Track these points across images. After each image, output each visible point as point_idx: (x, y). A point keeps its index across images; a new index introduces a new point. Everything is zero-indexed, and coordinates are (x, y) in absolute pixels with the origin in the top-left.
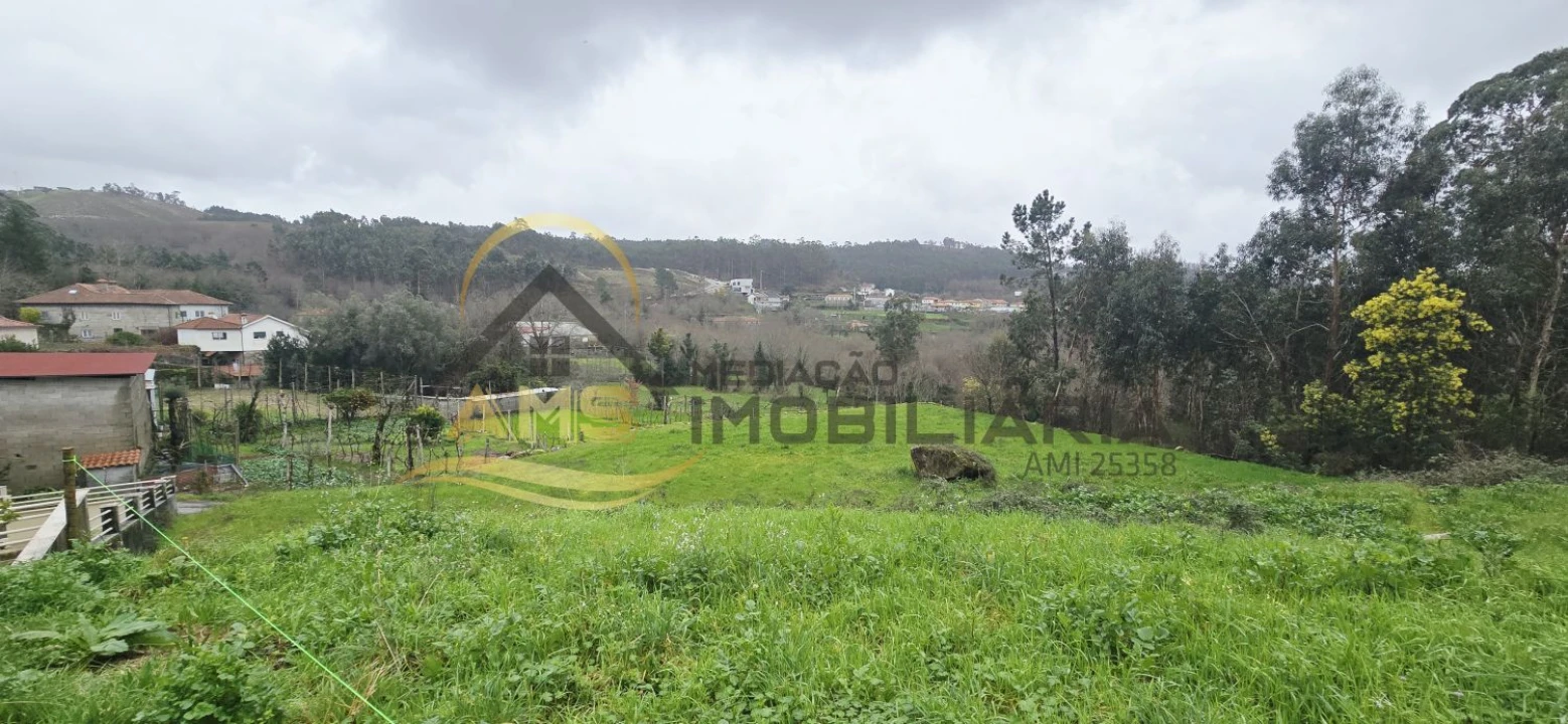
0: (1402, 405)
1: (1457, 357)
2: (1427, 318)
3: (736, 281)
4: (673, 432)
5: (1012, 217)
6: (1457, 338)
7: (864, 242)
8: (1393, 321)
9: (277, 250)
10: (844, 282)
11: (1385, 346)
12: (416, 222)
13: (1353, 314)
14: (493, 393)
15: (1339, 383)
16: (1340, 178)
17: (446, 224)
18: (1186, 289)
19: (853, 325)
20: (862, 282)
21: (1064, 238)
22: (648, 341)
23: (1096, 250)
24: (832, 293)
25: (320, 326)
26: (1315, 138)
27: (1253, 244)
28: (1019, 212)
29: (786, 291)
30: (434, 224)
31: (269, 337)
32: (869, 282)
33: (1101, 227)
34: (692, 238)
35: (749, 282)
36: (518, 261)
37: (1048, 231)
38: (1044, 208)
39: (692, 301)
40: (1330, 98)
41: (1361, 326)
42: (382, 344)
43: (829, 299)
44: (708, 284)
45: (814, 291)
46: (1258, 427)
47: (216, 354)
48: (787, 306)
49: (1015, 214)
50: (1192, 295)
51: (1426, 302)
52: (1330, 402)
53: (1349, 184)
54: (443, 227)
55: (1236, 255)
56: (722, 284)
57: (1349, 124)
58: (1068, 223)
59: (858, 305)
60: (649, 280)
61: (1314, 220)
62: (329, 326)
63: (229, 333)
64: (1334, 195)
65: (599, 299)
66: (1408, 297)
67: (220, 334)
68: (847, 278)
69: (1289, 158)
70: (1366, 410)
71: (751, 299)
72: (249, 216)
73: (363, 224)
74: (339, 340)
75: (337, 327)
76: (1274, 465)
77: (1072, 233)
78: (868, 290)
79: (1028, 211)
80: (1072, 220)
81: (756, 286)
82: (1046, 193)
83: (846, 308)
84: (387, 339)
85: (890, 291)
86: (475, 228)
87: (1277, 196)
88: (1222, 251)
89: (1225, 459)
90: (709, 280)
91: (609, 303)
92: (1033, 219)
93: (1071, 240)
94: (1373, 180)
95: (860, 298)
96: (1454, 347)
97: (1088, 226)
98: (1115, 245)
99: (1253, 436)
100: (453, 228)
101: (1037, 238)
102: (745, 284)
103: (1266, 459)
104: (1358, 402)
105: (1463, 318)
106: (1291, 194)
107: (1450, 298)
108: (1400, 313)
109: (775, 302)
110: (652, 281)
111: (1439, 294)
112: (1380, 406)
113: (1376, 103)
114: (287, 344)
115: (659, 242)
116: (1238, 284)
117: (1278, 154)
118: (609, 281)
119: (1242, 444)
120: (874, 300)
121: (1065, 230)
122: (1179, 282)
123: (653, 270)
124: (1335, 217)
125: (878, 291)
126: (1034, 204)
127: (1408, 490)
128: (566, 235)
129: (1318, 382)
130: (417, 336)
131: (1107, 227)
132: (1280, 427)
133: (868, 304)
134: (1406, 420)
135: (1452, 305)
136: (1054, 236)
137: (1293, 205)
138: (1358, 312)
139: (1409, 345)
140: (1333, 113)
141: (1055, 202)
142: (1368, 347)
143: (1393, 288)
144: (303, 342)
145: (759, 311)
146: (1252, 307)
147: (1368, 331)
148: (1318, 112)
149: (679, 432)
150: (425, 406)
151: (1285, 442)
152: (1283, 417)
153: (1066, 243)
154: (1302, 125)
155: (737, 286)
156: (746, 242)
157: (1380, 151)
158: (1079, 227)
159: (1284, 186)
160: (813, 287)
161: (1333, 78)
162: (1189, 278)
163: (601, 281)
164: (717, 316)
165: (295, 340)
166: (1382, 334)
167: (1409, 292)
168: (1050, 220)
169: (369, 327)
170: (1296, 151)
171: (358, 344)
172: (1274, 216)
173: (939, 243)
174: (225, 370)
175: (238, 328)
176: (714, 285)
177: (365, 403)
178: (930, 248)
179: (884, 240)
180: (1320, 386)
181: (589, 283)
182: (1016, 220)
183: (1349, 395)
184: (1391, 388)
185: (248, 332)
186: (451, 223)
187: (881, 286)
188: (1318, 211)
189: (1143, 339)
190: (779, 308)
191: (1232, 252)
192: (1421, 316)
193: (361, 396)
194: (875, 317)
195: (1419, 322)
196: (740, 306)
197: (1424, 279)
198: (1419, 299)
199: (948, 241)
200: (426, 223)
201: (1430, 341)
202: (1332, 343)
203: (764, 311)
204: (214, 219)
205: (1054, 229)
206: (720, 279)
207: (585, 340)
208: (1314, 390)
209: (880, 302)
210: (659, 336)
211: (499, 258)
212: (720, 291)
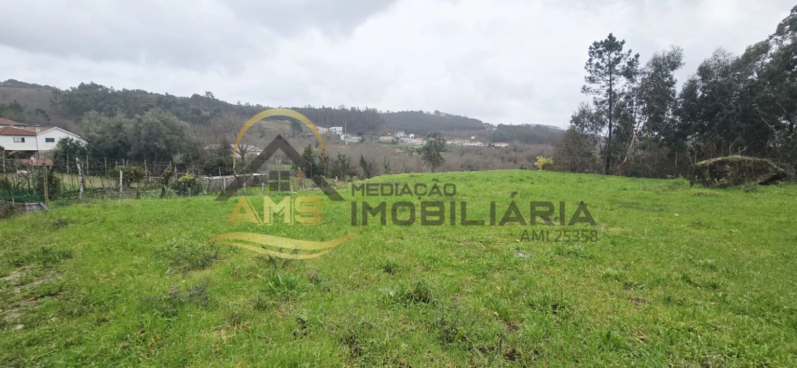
3: (334, 128)
7: (396, 111)
9: (56, 104)
10: (389, 130)
12: (146, 92)
14: (222, 175)
17: (164, 94)
19: (397, 151)
24: (383, 135)
25: (96, 132)
29: (359, 134)
30: (157, 94)
31: (57, 140)
32: (401, 130)
35: (341, 129)
39: (311, 138)
42: (143, 142)
43: (382, 138)
44: (319, 129)
45: (373, 135)
47: (17, 152)
48: (362, 141)
56: (326, 130)
59: (397, 142)
60: (286, 126)
62: (102, 133)
63: (26, 138)
65: (259, 135)
67: (20, 138)
68: (390, 128)
71: (342, 137)
72: (34, 86)
73: (112, 91)
74: (111, 141)
75: (108, 133)
78: (401, 134)
81: (343, 131)
83: (391, 143)
84: (147, 139)
90: (319, 128)
95: (397, 138)
100: (168, 96)
102: (339, 129)
109: (355, 139)
114: (72, 144)
118: (264, 127)
120: (405, 139)
133: (402, 141)
144: (84, 143)
145: (347, 144)
155: (334, 131)
156: (337, 108)
160: (372, 132)
163: (259, 126)
165: (77, 142)
169: (133, 132)
171: (124, 144)
173: (432, 112)
174: (25, 161)
175: (34, 135)
176: (322, 130)
177: (138, 176)
178: (428, 116)
179: (406, 110)
185: (41, 137)
186: (167, 93)
190: (358, 142)
193: (135, 172)
196: (337, 141)
199: (436, 112)
200: (152, 93)
203: (350, 144)
204: (11, 86)
206: (323, 126)
210: (309, 149)
211: (198, 112)
212: (325, 133)
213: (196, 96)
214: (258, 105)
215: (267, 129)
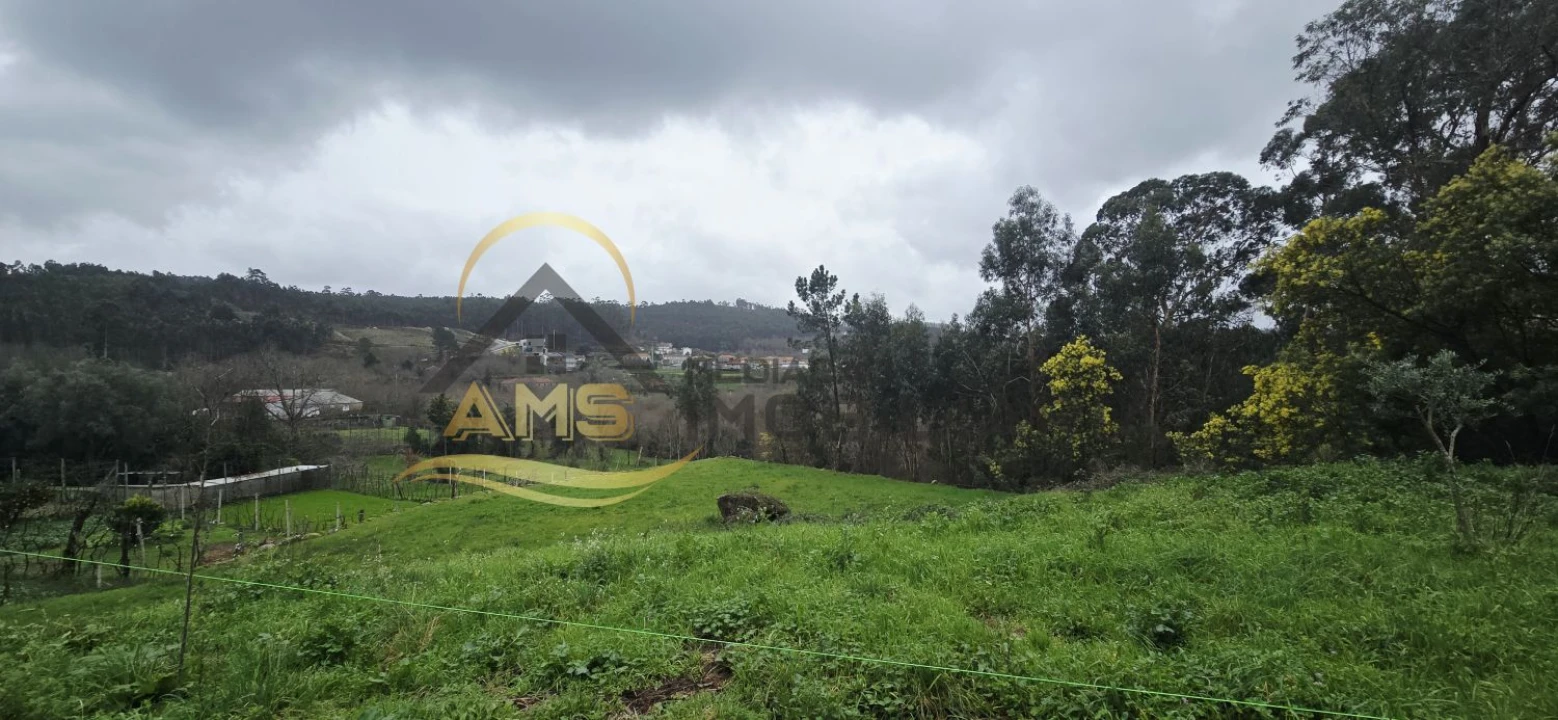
0: (1076, 436)
1: (1107, 400)
2: (1085, 372)
3: (527, 341)
4: (474, 502)
5: (795, 288)
6: (1103, 386)
7: (660, 302)
8: (1065, 374)
10: (642, 342)
11: (1062, 393)
12: (102, 270)
13: (1041, 370)
14: (230, 475)
15: (1038, 423)
16: (1025, 265)
17: (151, 274)
18: (931, 350)
20: (659, 341)
21: (838, 306)
22: (428, 406)
23: (863, 317)
26: (1006, 234)
27: (974, 315)
28: (800, 283)
29: (582, 351)
30: (130, 274)
32: (667, 341)
33: (866, 298)
34: (475, 295)
35: (541, 342)
36: (255, 318)
37: (825, 300)
38: (821, 281)
40: (1014, 208)
41: (1048, 378)
46: (988, 460)
48: (584, 366)
49: (797, 285)
50: (936, 354)
51: (1082, 361)
52: (1034, 437)
53: (1031, 272)
54: (143, 277)
55: (964, 323)
56: (510, 344)
57: (1025, 226)
58: (840, 294)
59: (655, 364)
60: (424, 340)
61: (1014, 296)
64: (1023, 278)
65: (362, 361)
66: (1073, 356)
68: (645, 336)
69: (992, 250)
70: (1057, 442)
71: (544, 359)
73: (16, 272)
76: (1001, 490)
77: (844, 303)
78: (665, 349)
79: (808, 282)
80: (843, 292)
81: (548, 347)
82: (822, 267)
85: (687, 350)
86: (190, 278)
87: (987, 278)
88: (955, 320)
89: (967, 488)
91: (376, 366)
92: (813, 290)
93: (844, 308)
94: (1046, 268)
95: (657, 357)
96: (1103, 392)
97: (856, 297)
98: (878, 312)
99: (985, 468)
100: (159, 278)
101: (816, 305)
102: (537, 344)
103: (996, 487)
104: (1051, 436)
105: (1108, 371)
106: (995, 277)
107: (1097, 357)
108: (1069, 369)
110: (428, 341)
111: (1090, 354)
112: (1064, 438)
113: (1041, 212)
115: (436, 299)
116: (968, 345)
117: (984, 247)
118: (375, 342)
119: (978, 474)
120: (672, 359)
121: (839, 299)
122: (926, 345)
123: (429, 329)
124: (1026, 295)
125: (675, 350)
126: (813, 277)
127: (1064, 495)
128: (318, 289)
129: (1024, 422)
130: (120, 411)
131: (871, 298)
132: (1003, 459)
133: (666, 363)
134: (1081, 447)
135: (1097, 362)
136: (830, 305)
137: (998, 285)
138: (1043, 369)
139: (1077, 391)
140: (1015, 218)
141: (829, 276)
142: (1053, 393)
143: (1064, 349)
145: (552, 372)
146: (979, 365)
147: (1052, 382)
148: (1007, 217)
149: (480, 502)
150: (134, 497)
151: (1007, 470)
152: (1004, 451)
153: (839, 311)
154: (997, 227)
157: (1048, 248)
158: (849, 297)
159: (991, 271)
161: (1011, 194)
162: (933, 342)
163: (365, 343)
164: (506, 378)
166: (1059, 384)
167: (1073, 353)
168: (827, 292)
169: (41, 403)
170: (996, 246)
172: (986, 294)
173: (732, 303)
176: (503, 346)
177: (38, 499)
178: (723, 310)
179: (680, 300)
180: (1026, 424)
181: (349, 343)
182: (798, 291)
183: (1044, 430)
184: (1068, 423)
187: (678, 345)
188: (1015, 289)
189: (902, 392)
190: (574, 369)
191: (961, 321)
192: (1081, 370)
193: (33, 491)
194: (673, 376)
195: (1081, 374)
196: (532, 368)
197: (1080, 344)
198: (1080, 357)
199: (740, 302)
200: (119, 272)
201: (1089, 388)
202: (1032, 390)
203: (558, 372)
205: (830, 299)
206: (507, 337)
207: (346, 409)
208: (1024, 427)
209: (678, 361)
210: (441, 401)
211: (228, 315)
212: (507, 351)
213: (225, 279)
214: (372, 292)
215: (382, 346)
